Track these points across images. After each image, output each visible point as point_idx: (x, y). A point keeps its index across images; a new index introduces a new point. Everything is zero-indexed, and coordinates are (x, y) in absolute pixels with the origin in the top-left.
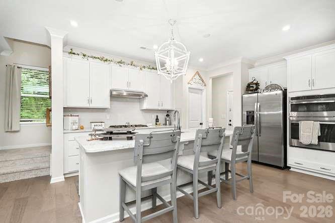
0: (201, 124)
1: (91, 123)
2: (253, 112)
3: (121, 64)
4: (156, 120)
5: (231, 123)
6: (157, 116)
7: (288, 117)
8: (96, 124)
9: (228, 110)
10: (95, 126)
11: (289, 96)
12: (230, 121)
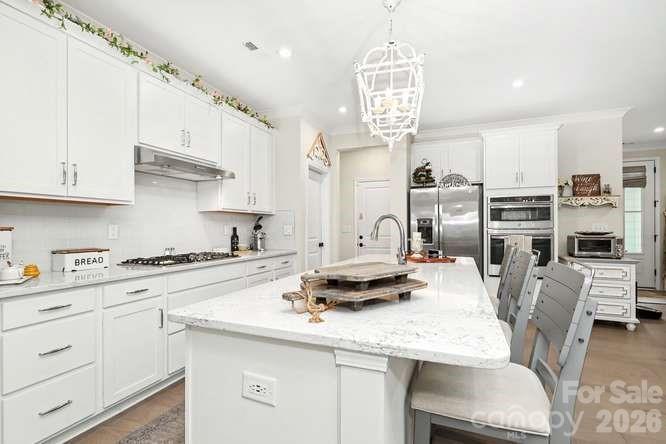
0: (321, 245)
1: (54, 253)
2: (431, 220)
3: (167, 75)
4: (233, 238)
5: (361, 241)
6: (235, 229)
7: (485, 229)
8: (80, 256)
9: (357, 216)
10: (77, 262)
11: (488, 195)
12: (361, 237)
